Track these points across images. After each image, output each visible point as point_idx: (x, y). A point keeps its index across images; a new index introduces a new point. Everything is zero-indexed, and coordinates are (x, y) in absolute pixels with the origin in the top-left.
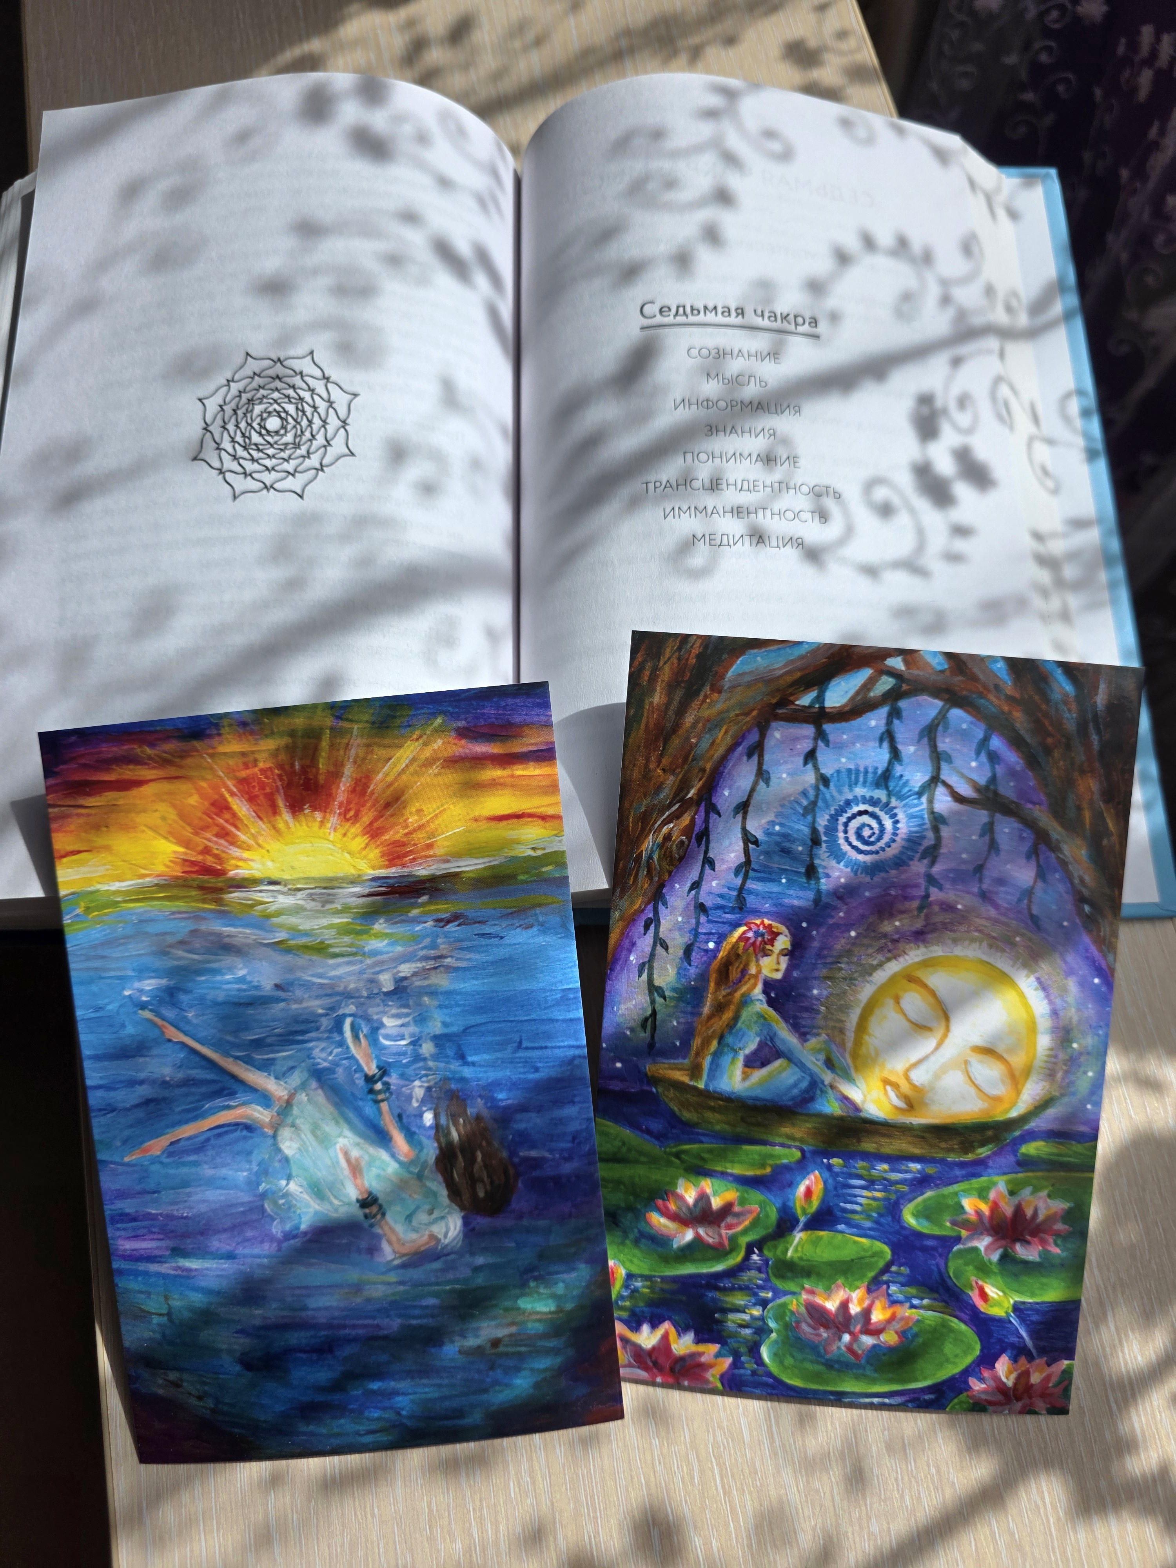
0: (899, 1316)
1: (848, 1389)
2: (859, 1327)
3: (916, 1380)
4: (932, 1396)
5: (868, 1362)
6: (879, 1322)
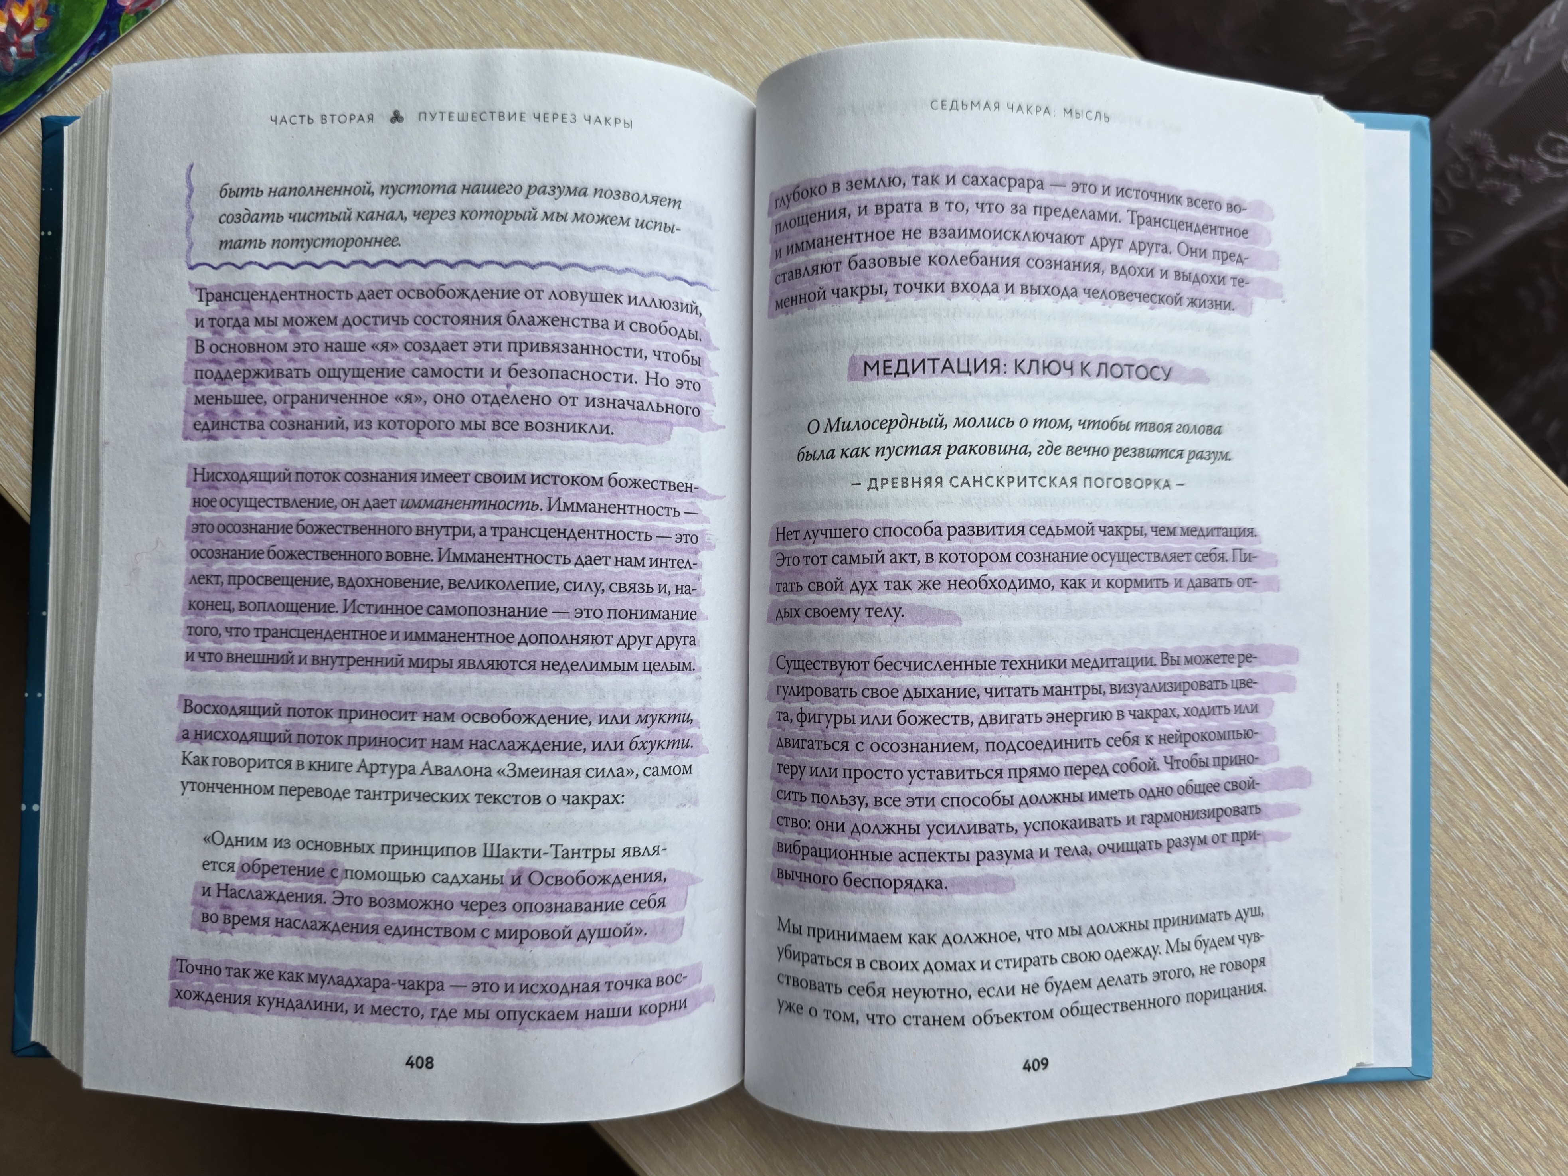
0: (34, 5)
1: (44, 81)
2: (15, 36)
3: (82, 34)
4: (103, 35)
5: (41, 52)
6: (25, 20)
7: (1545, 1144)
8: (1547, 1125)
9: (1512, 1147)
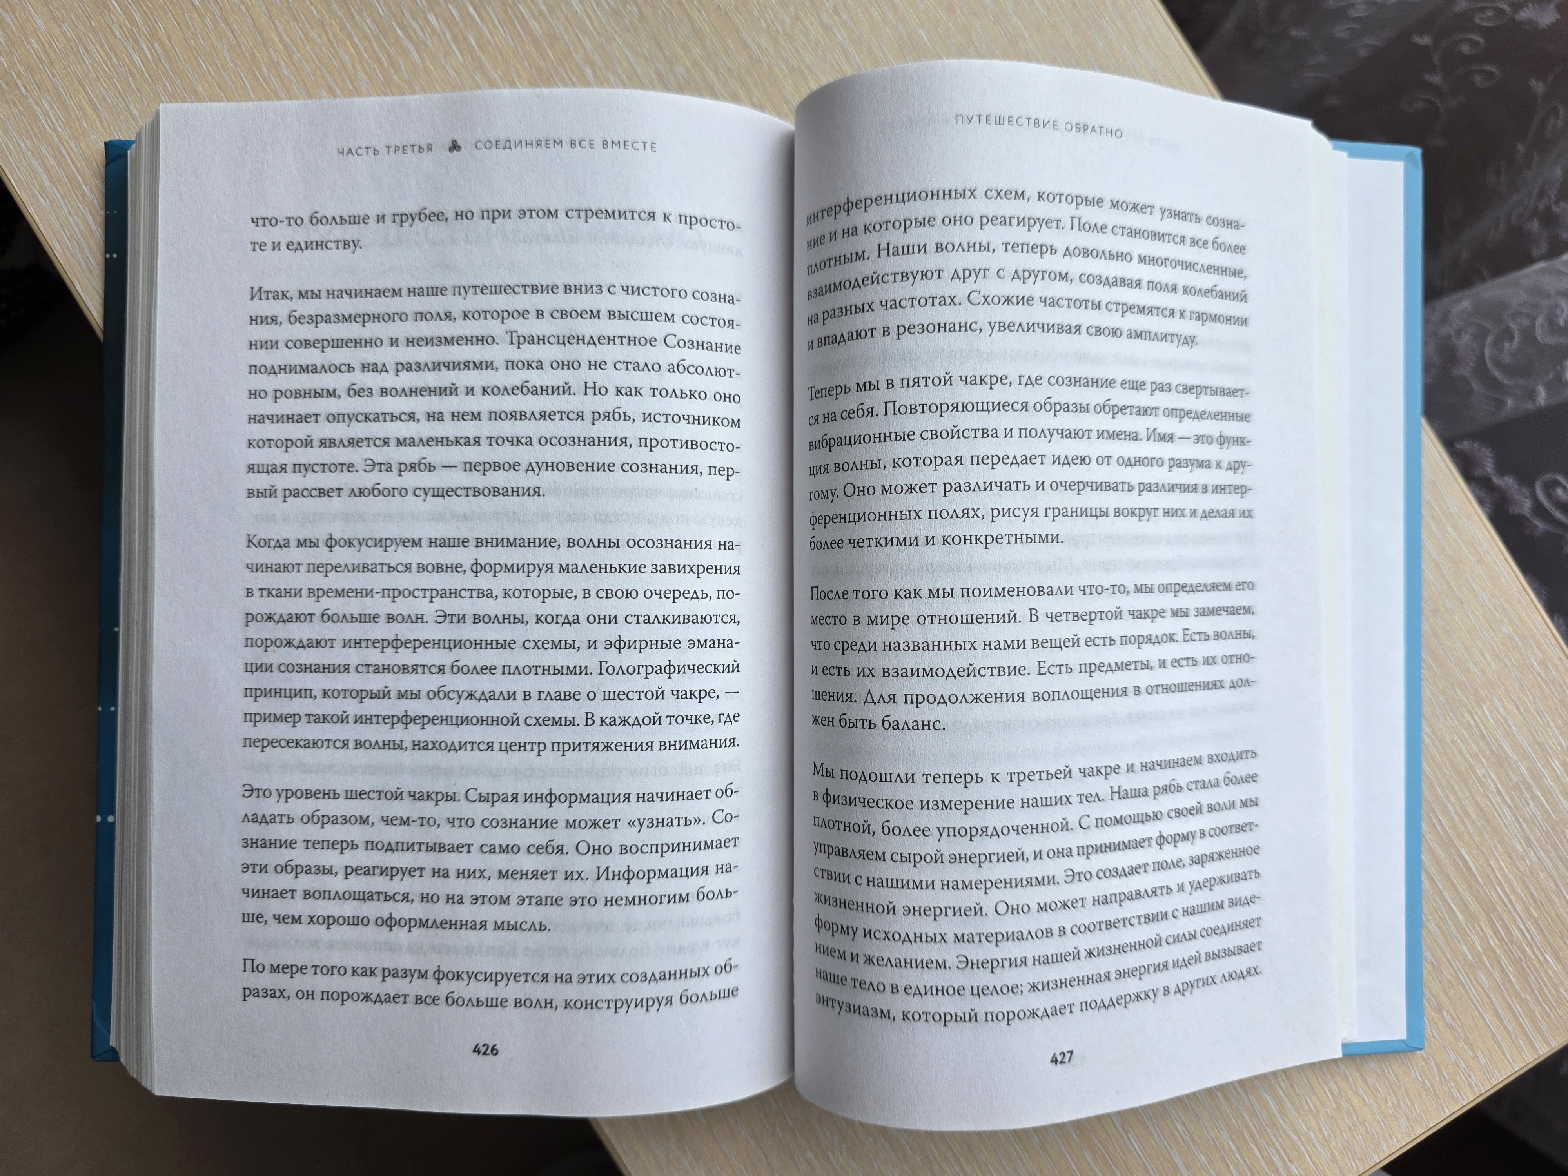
7: (1334, 1105)
8: (1339, 1088)
9: (1304, 1102)
